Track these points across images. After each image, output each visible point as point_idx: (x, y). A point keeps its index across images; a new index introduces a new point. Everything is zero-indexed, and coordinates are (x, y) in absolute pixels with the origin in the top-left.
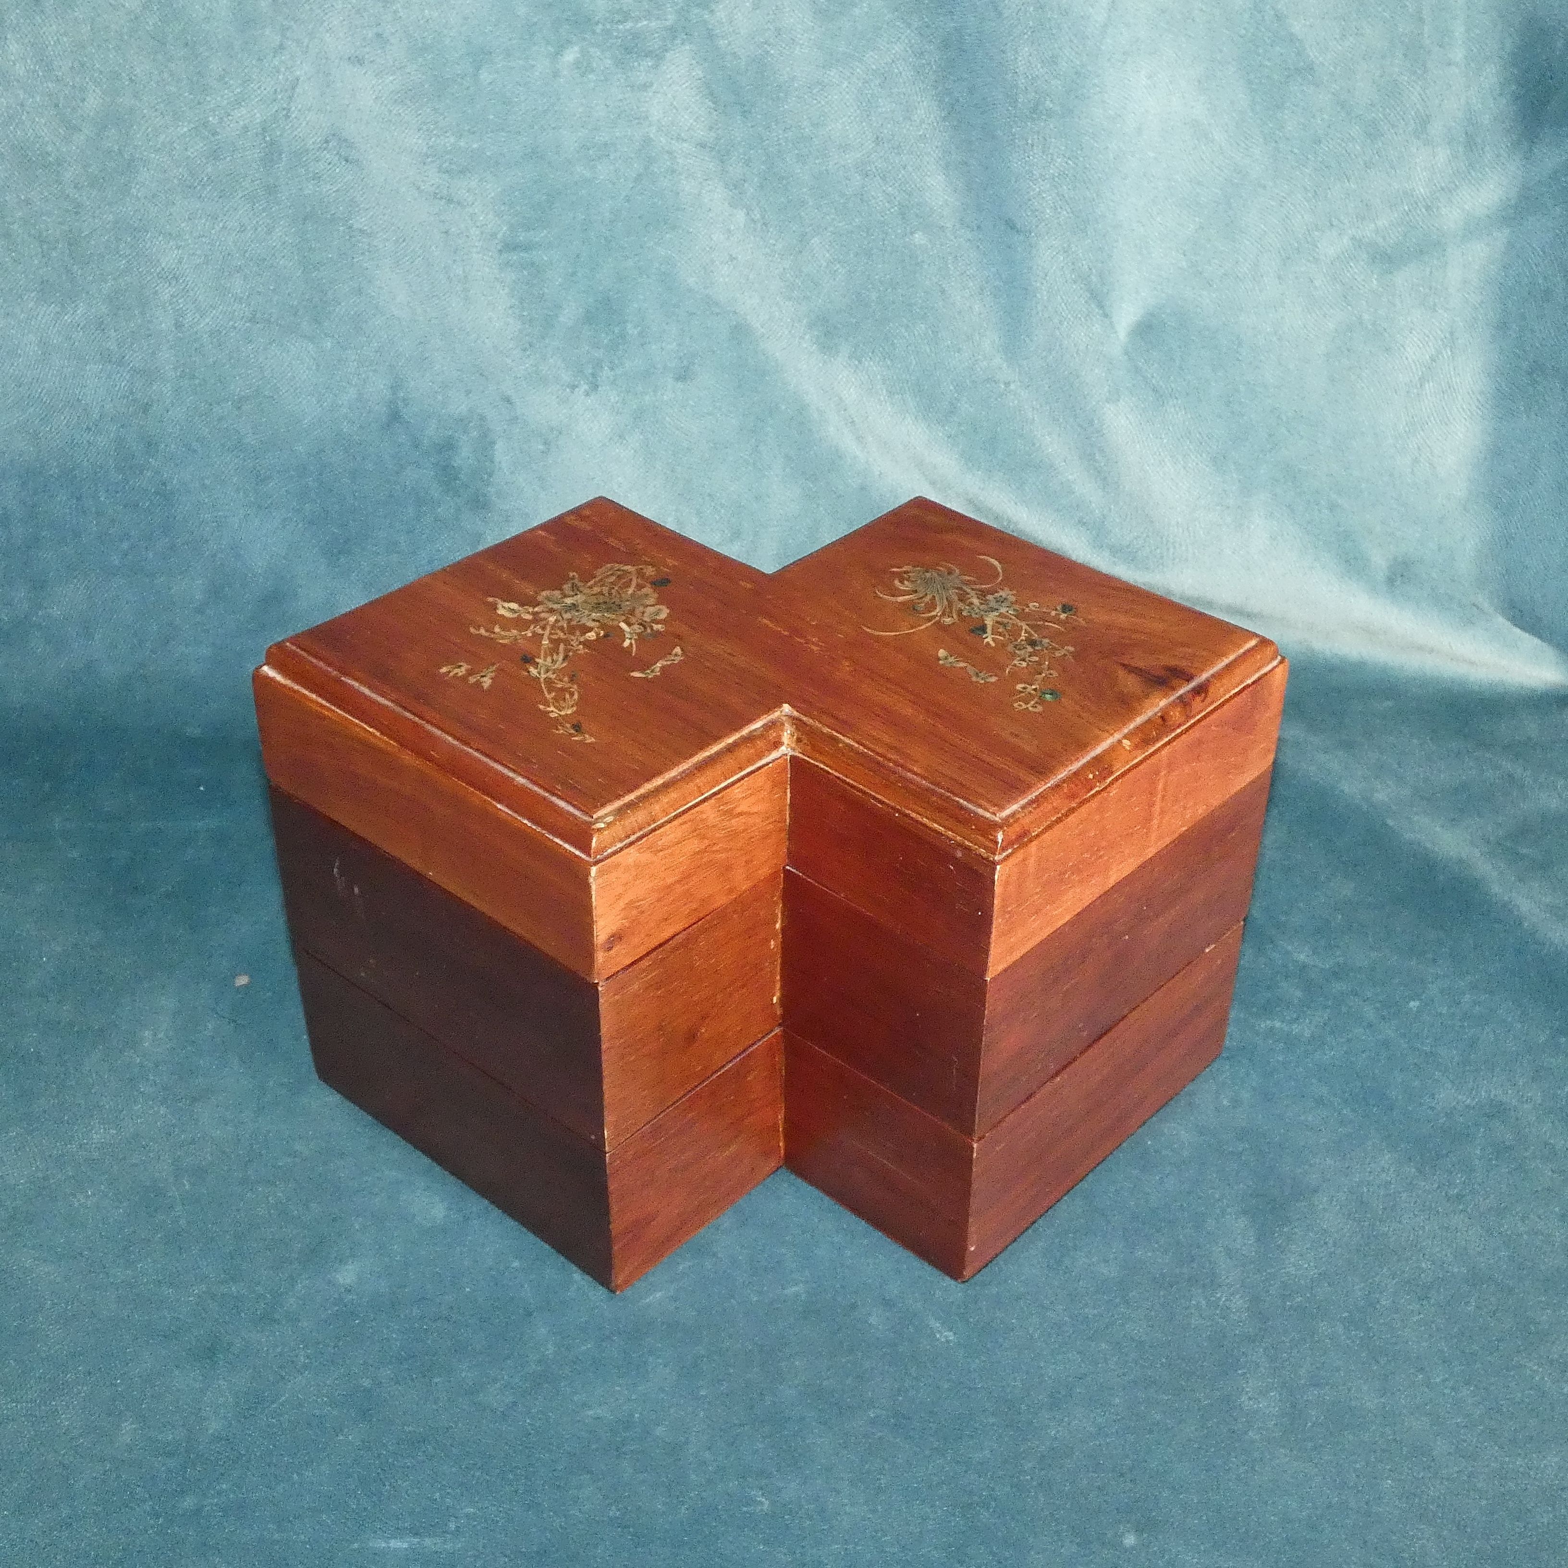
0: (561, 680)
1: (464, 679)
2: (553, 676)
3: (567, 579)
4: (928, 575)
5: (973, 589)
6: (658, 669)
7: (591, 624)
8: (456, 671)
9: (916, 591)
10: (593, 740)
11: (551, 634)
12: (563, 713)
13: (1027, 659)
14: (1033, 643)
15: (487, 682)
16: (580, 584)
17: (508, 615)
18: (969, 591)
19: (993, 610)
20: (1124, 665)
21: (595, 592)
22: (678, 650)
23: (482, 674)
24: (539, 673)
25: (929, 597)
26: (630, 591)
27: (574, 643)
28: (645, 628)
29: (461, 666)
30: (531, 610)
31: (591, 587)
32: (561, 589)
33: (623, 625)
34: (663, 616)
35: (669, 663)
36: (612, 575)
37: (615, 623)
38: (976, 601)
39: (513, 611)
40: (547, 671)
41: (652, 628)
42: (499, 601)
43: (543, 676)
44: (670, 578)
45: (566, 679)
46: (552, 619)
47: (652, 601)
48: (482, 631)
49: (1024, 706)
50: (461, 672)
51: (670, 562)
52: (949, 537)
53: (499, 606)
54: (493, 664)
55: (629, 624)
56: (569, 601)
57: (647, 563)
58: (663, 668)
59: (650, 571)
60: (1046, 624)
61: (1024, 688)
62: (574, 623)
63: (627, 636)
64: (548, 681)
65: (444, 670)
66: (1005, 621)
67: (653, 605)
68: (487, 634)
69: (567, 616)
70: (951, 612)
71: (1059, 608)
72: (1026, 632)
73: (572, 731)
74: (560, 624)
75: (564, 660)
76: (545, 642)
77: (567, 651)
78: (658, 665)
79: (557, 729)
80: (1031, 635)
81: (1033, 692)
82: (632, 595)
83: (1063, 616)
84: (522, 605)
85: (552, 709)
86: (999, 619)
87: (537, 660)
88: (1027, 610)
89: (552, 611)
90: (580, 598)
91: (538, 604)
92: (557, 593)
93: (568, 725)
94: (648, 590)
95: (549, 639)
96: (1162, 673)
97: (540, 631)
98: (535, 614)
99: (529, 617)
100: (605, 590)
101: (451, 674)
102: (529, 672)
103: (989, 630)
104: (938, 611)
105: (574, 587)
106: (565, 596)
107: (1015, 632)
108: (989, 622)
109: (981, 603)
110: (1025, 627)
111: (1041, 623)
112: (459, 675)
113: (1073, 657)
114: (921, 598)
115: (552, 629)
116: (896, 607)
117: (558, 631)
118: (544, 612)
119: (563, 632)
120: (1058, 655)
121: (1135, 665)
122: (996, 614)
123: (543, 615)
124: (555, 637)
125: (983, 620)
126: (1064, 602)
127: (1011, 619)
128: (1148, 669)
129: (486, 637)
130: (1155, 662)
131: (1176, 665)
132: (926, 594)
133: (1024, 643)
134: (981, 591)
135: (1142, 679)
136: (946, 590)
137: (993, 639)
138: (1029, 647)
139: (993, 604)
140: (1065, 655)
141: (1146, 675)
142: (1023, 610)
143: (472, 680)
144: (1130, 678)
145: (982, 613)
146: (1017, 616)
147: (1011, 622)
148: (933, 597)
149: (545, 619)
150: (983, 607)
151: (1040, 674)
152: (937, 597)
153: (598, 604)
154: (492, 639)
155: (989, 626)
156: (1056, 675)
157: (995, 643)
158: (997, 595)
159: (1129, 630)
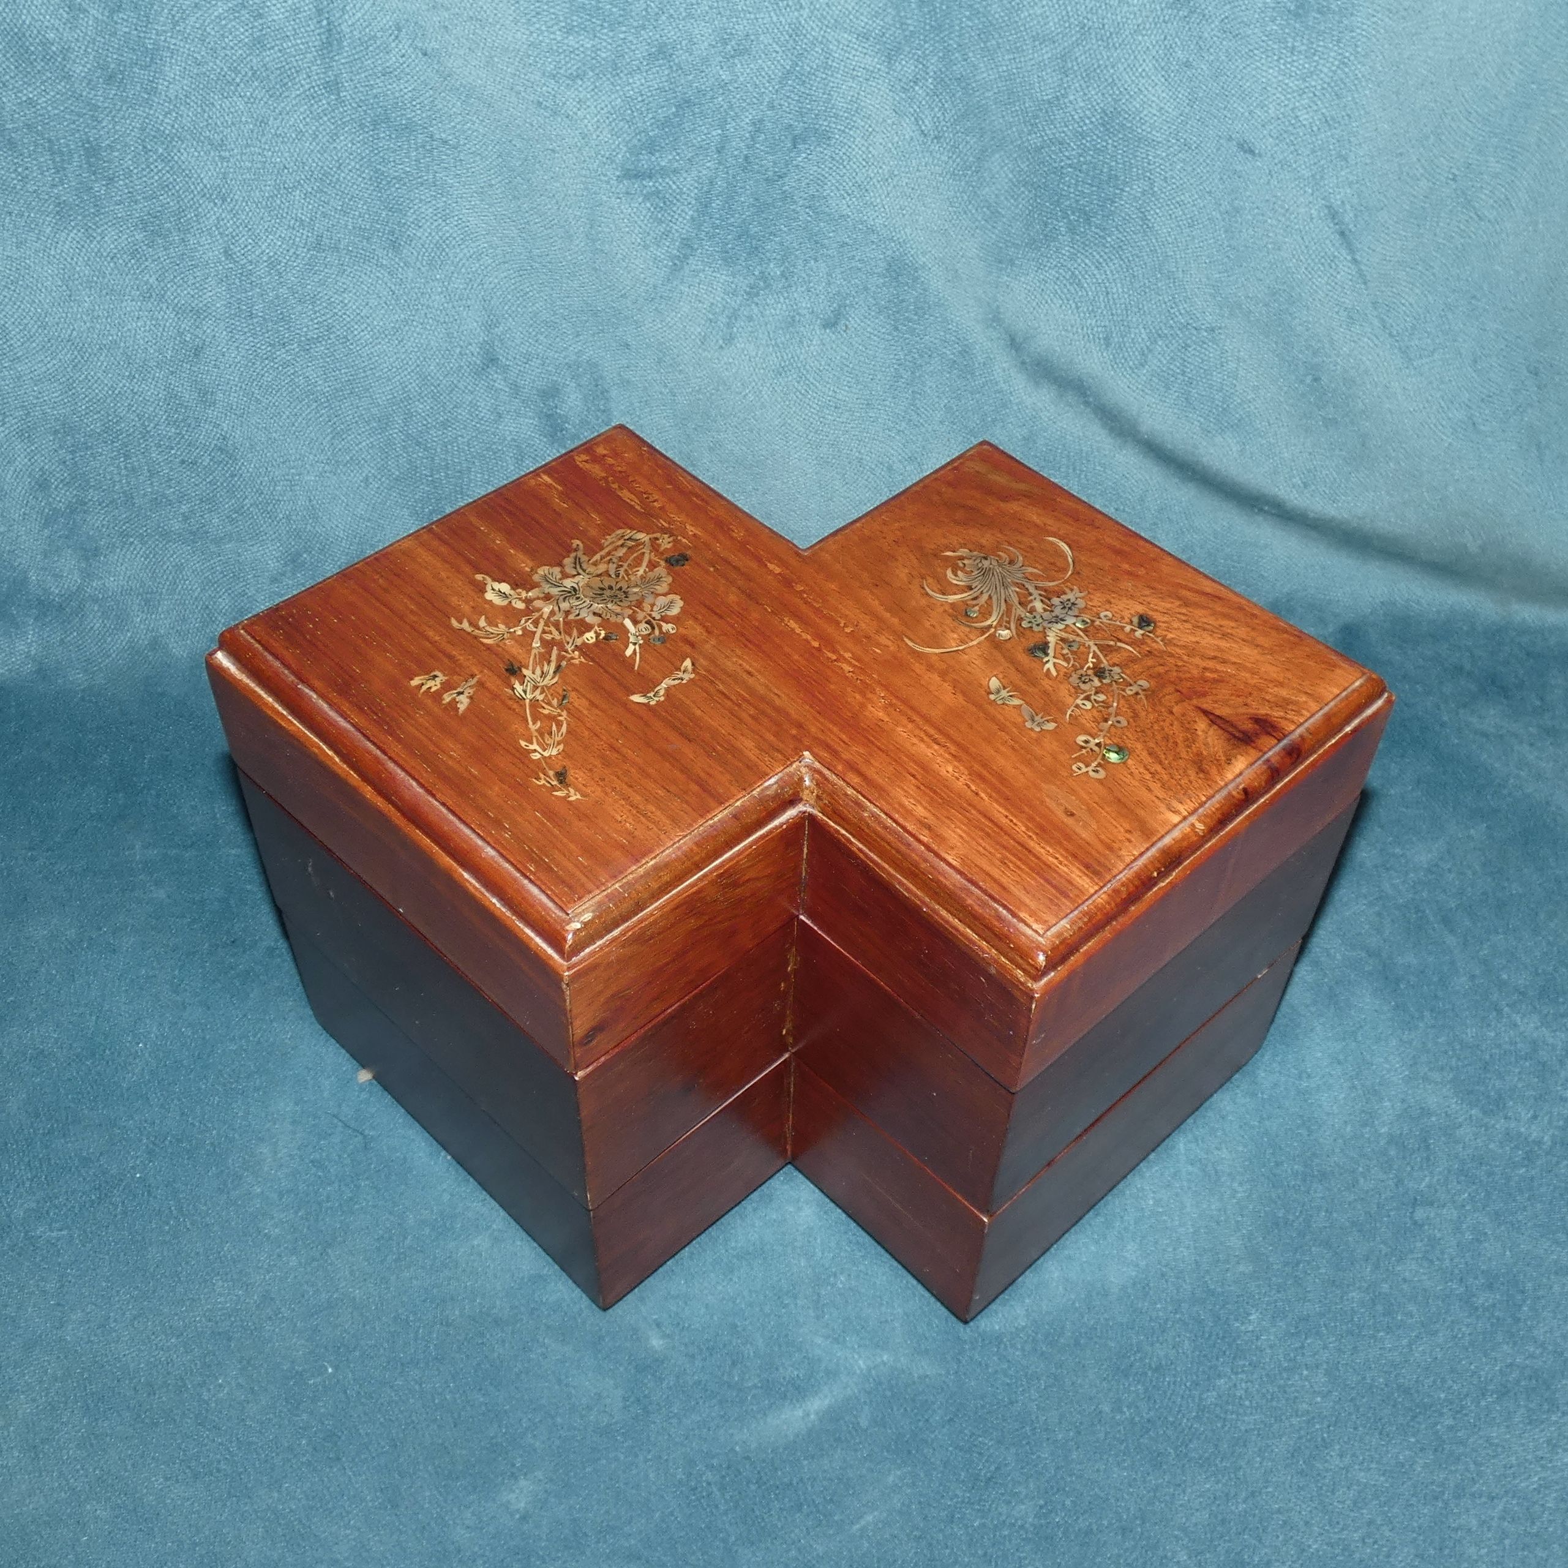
0: (549, 704)
1: (437, 696)
2: (540, 698)
3: (569, 550)
4: (986, 563)
5: (1036, 588)
6: (662, 692)
7: (590, 619)
8: (430, 683)
9: (970, 588)
10: (579, 797)
11: (544, 632)
12: (546, 754)
13: (1093, 697)
14: (1099, 672)
15: (463, 702)
16: (584, 558)
17: (498, 601)
18: (1032, 590)
19: (1058, 620)
20: (1206, 713)
21: (599, 572)
22: (688, 663)
23: (459, 690)
24: (525, 692)
25: (985, 597)
26: (641, 572)
27: (569, 648)
28: (653, 628)
29: (435, 676)
30: (524, 594)
31: (595, 564)
32: (560, 565)
33: (628, 623)
34: (675, 611)
35: (677, 682)
36: (622, 545)
37: (619, 620)
38: (1038, 606)
39: (505, 596)
40: (536, 688)
41: (660, 627)
42: (489, 580)
43: (529, 696)
44: (689, 553)
45: (555, 702)
46: (547, 610)
47: (663, 588)
48: (466, 625)
49: (1084, 770)
50: (435, 685)
51: (691, 529)
52: (1014, 507)
53: (489, 588)
54: (473, 676)
55: (635, 622)
56: (568, 583)
57: (664, 531)
58: (668, 690)
59: (665, 542)
60: (1119, 644)
61: (1086, 742)
62: (571, 617)
63: (632, 639)
64: (535, 703)
65: (415, 682)
66: (1071, 637)
67: (665, 595)
68: (469, 629)
69: (565, 606)
70: (1009, 622)
71: (1136, 620)
72: (1095, 656)
73: (555, 783)
74: (556, 618)
75: (555, 672)
76: (536, 644)
77: (560, 658)
78: (664, 685)
79: (538, 779)
80: (1099, 661)
81: (1096, 749)
82: (642, 577)
83: (1139, 633)
84: (515, 586)
85: (535, 746)
86: (1064, 635)
87: (525, 671)
88: (1097, 623)
89: (547, 598)
90: (581, 580)
91: (534, 586)
92: (557, 570)
93: (551, 773)
94: (661, 570)
95: (542, 639)
96: (1249, 726)
97: (531, 628)
98: (528, 601)
99: (520, 605)
100: (612, 568)
101: (424, 688)
102: (513, 689)
103: (1051, 651)
104: (993, 620)
105: (577, 562)
106: (565, 576)
107: (1080, 656)
108: (1052, 639)
109: (1045, 610)
110: (1094, 648)
111: (1112, 643)
112: (433, 690)
113: (1147, 697)
114: (975, 599)
115: (546, 625)
116: (945, 611)
117: (552, 629)
118: (538, 598)
119: (558, 629)
120: (1130, 693)
121: (1217, 713)
122: (1061, 626)
123: (538, 604)
124: (548, 637)
125: (1045, 636)
126: (1141, 612)
127: (1078, 635)
128: (1233, 719)
129: (469, 633)
130: (1243, 710)
131: (1267, 715)
132: (982, 593)
133: (1090, 672)
134: (1046, 591)
135: (1226, 734)
136: (1006, 587)
137: (1055, 664)
138: (1096, 680)
139: (1058, 611)
140: (1137, 694)
141: (1231, 729)
142: (1093, 621)
143: (447, 698)
144: (1211, 732)
145: (1045, 624)
146: (1085, 631)
147: (1078, 639)
148: (990, 597)
149: (539, 610)
150: (1046, 615)
151: (1106, 720)
152: (994, 598)
153: (602, 589)
154: (476, 637)
155: (1052, 645)
156: (1124, 723)
157: (1057, 671)
158: (1064, 597)
159: (1214, 658)
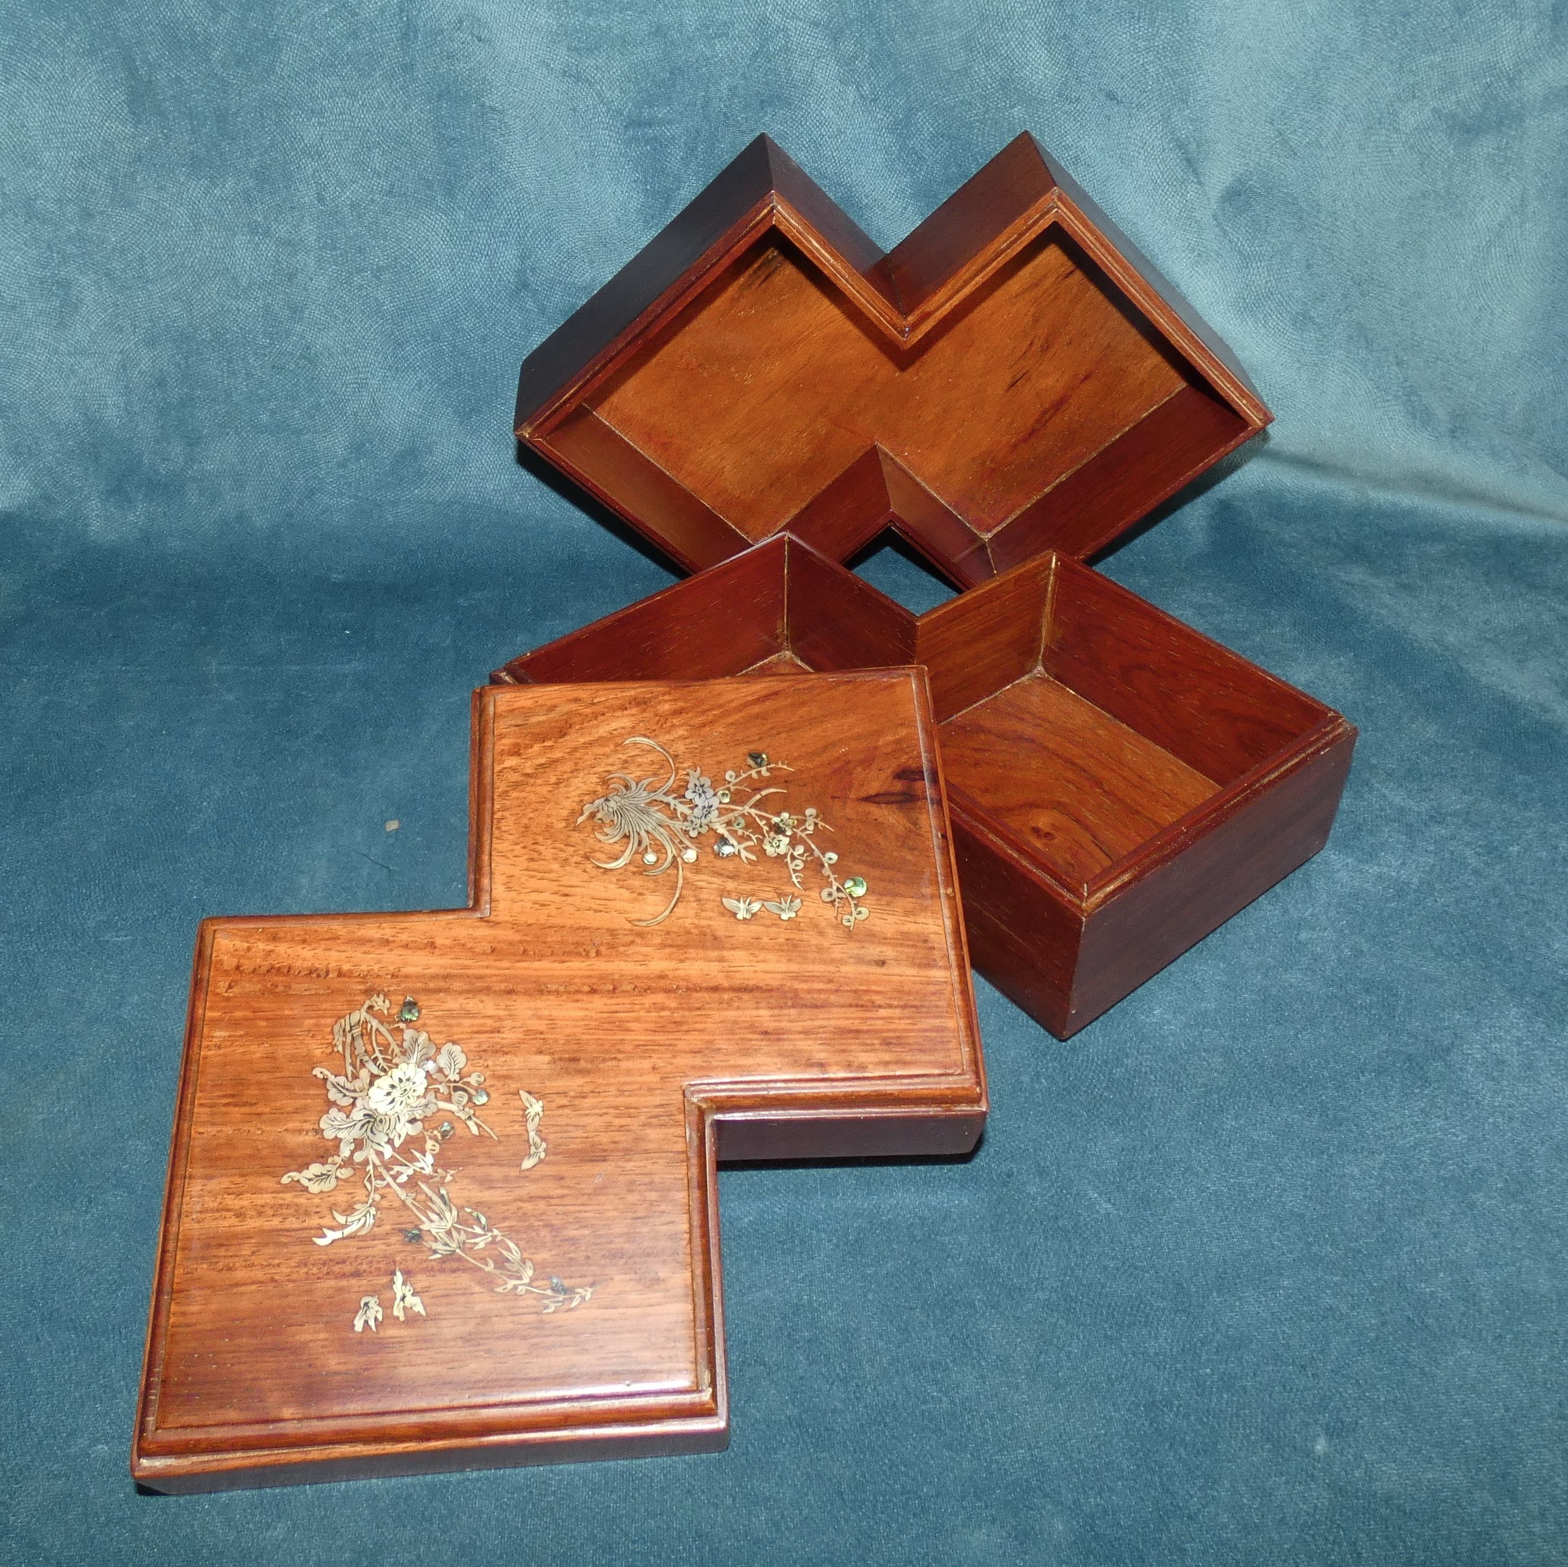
0: (475, 1236)
1: (390, 1320)
2: (463, 1238)
3: (320, 1085)
4: (613, 805)
5: (666, 795)
6: (538, 1141)
8: (371, 1315)
9: (627, 837)
10: (590, 1290)
11: (395, 1178)
12: (526, 1281)
13: (796, 854)
14: (777, 829)
15: (415, 1303)
16: (341, 1080)
18: (665, 799)
19: (708, 810)
20: (867, 800)
22: (525, 1096)
23: (398, 1297)
24: (446, 1245)
25: (643, 834)
26: (398, 1051)
27: (430, 1169)
28: (468, 1089)
29: (366, 1304)
30: (338, 1161)
31: (354, 1079)
32: (331, 1105)
33: (444, 1104)
34: (462, 1060)
35: (537, 1120)
36: (354, 1039)
37: (435, 1107)
38: (684, 809)
39: (324, 1177)
40: (449, 1235)
41: (470, 1083)
42: (295, 1176)
43: (454, 1245)
44: (409, 999)
45: (477, 1230)
46: (372, 1156)
47: (429, 1047)
48: (331, 1235)
49: (850, 918)
50: (376, 1313)
52: (575, 736)
53: (305, 1183)
54: (394, 1272)
55: (450, 1098)
56: (358, 1115)
58: (539, 1133)
59: (381, 1004)
60: (764, 793)
61: (828, 894)
62: (397, 1143)
63: (463, 1117)
64: (466, 1248)
65: (359, 1327)
66: (731, 816)
67: (440, 1052)
68: (339, 1235)
69: (380, 1138)
70: (681, 842)
71: (750, 762)
72: (761, 817)
73: (561, 1296)
74: (387, 1156)
75: (446, 1205)
76: (403, 1195)
77: (435, 1190)
78: (532, 1133)
80: (768, 820)
81: (839, 894)
82: (404, 1054)
83: (764, 772)
84: (321, 1160)
85: (510, 1283)
86: (725, 818)
87: (424, 1228)
88: (733, 788)
89: (359, 1144)
90: (364, 1104)
91: (336, 1145)
92: (334, 1113)
93: (549, 1292)
94: (408, 1033)
95: (400, 1185)
96: (900, 784)
97: (381, 1184)
98: (349, 1163)
99: (348, 1173)
100: (370, 1068)
101: (372, 1323)
102: (435, 1252)
103: (732, 841)
104: (670, 851)
105: (340, 1089)
106: (347, 1111)
107: (752, 827)
108: (722, 830)
109: (692, 809)
110: (753, 812)
111: (758, 797)
112: (380, 1318)
113: (822, 820)
114: (640, 843)
115: (389, 1169)
116: (634, 873)
117: (397, 1168)
118: (353, 1152)
119: (402, 1165)
120: (811, 828)
121: (872, 792)
122: (715, 813)
123: (359, 1157)
124: (403, 1179)
125: (715, 831)
126: (746, 751)
127: (733, 810)
128: (885, 788)
129: (343, 1238)
130: (883, 776)
131: (899, 766)
132: (639, 834)
133: (772, 834)
134: (673, 792)
135: (894, 806)
136: (648, 814)
137: (745, 849)
138: (781, 837)
139: (698, 801)
140: (816, 824)
141: (892, 799)
142: (728, 789)
143: (398, 1312)
144: (886, 812)
145: (704, 821)
146: (732, 802)
147: (736, 814)
148: (648, 832)
149: (366, 1162)
150: (697, 812)
151: (823, 866)
152: (650, 829)
153: (389, 1094)
154: (351, 1237)
155: (726, 835)
156: (834, 857)
157: (753, 853)
158: (691, 786)
159: (825, 748)
